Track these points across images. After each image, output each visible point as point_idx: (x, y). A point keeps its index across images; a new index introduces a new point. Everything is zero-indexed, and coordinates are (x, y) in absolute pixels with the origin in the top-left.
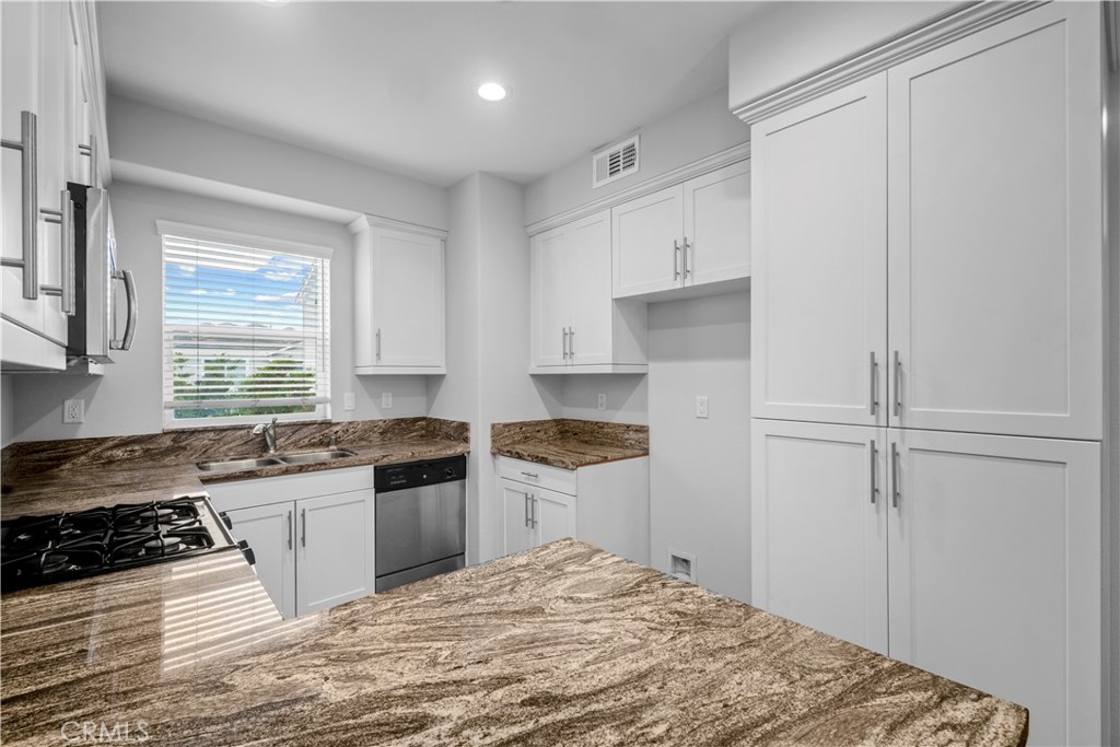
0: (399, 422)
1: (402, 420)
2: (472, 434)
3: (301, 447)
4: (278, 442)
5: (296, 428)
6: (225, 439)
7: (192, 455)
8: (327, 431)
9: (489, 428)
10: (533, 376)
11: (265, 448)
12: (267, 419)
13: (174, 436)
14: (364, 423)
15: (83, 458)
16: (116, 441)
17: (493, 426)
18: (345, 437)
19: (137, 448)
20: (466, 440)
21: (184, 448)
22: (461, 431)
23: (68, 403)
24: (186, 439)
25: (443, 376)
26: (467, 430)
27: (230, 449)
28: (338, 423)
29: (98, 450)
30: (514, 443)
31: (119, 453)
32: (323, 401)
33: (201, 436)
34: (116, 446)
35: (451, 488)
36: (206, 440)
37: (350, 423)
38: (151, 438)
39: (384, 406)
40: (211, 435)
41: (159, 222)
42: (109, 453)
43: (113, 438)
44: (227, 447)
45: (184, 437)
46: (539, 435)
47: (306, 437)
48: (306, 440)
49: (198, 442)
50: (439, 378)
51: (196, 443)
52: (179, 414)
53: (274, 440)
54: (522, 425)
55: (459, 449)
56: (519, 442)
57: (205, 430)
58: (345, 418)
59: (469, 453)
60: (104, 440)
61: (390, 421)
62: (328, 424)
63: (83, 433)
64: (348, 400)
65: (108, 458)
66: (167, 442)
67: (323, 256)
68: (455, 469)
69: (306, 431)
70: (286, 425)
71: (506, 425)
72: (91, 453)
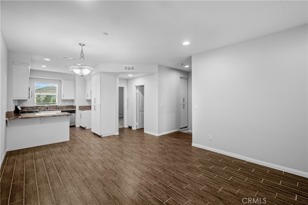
0: (68, 106)
10: (86, 100)
11: (48, 109)
12: (48, 105)
31: (29, 108)
32: (57, 103)
35: (73, 114)
50: (74, 100)
52: (37, 104)
53: (49, 108)
54: (84, 106)
55: (74, 109)
57: (40, 106)
60: (27, 107)
62: (57, 106)
63: (25, 106)
66: (35, 107)
67: (57, 84)
68: (74, 112)
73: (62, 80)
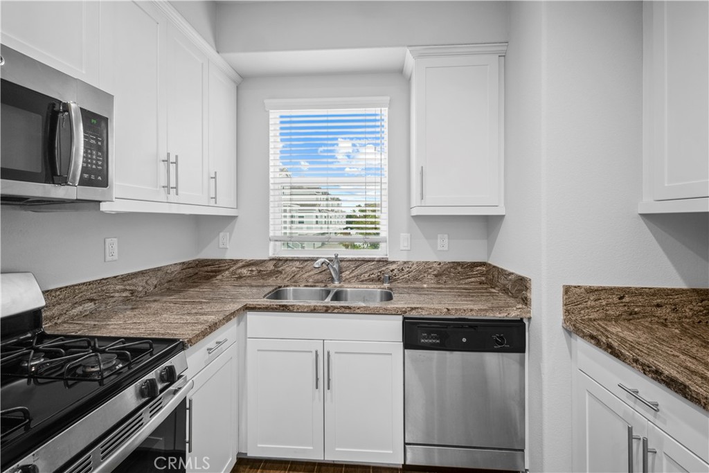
1: (458, 264)
2: (534, 295)
3: (362, 281)
4: (343, 275)
5: (358, 263)
6: (306, 268)
7: (285, 278)
8: (384, 268)
9: (561, 291)
10: (646, 217)
13: (275, 262)
14: (418, 264)
15: (227, 272)
16: (243, 263)
17: (567, 290)
18: (400, 276)
19: (254, 269)
20: (526, 301)
21: (281, 272)
22: (519, 288)
23: (221, 234)
24: (282, 265)
25: (503, 217)
26: (527, 289)
27: (310, 276)
28: (394, 262)
29: (234, 268)
30: (607, 318)
31: (245, 271)
33: (291, 264)
34: (243, 266)
36: (293, 267)
37: (405, 263)
38: (262, 262)
39: (439, 248)
40: (297, 264)
41: (266, 101)
42: (240, 271)
43: (242, 261)
44: (308, 274)
45: (280, 264)
46: (659, 312)
47: (366, 273)
48: (366, 275)
49: (290, 269)
51: (288, 269)
54: (623, 293)
56: (617, 319)
57: (292, 260)
58: (401, 258)
59: (529, 319)
61: (445, 264)
62: (385, 262)
63: (228, 256)
64: (404, 240)
65: (239, 274)
66: (271, 267)
69: (366, 267)
70: (350, 261)
71: (590, 291)
72: (231, 270)
73: (410, 62)
